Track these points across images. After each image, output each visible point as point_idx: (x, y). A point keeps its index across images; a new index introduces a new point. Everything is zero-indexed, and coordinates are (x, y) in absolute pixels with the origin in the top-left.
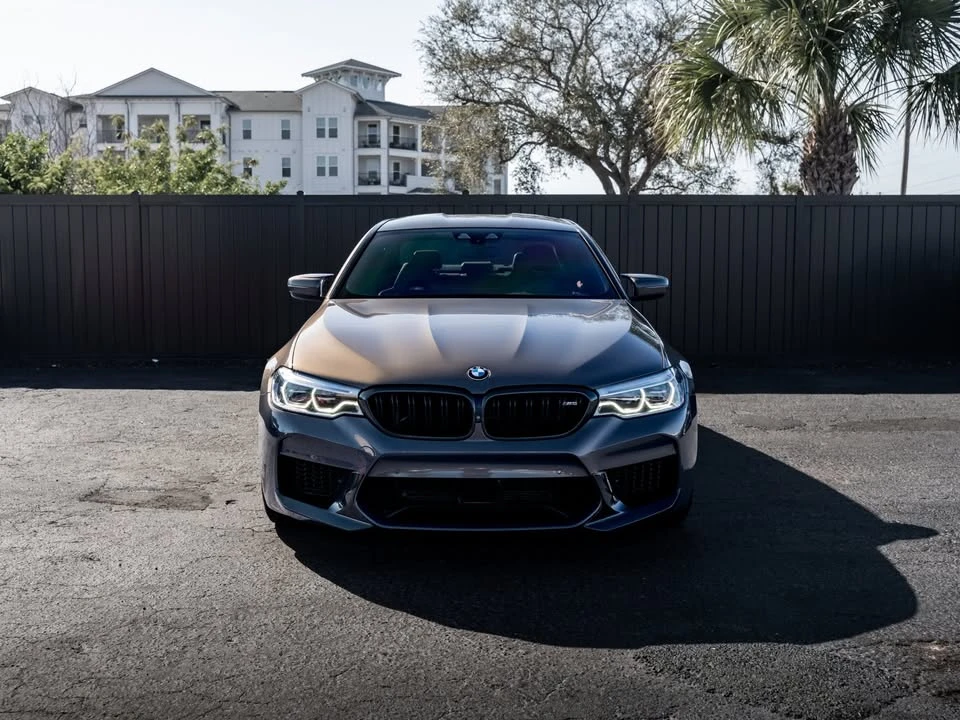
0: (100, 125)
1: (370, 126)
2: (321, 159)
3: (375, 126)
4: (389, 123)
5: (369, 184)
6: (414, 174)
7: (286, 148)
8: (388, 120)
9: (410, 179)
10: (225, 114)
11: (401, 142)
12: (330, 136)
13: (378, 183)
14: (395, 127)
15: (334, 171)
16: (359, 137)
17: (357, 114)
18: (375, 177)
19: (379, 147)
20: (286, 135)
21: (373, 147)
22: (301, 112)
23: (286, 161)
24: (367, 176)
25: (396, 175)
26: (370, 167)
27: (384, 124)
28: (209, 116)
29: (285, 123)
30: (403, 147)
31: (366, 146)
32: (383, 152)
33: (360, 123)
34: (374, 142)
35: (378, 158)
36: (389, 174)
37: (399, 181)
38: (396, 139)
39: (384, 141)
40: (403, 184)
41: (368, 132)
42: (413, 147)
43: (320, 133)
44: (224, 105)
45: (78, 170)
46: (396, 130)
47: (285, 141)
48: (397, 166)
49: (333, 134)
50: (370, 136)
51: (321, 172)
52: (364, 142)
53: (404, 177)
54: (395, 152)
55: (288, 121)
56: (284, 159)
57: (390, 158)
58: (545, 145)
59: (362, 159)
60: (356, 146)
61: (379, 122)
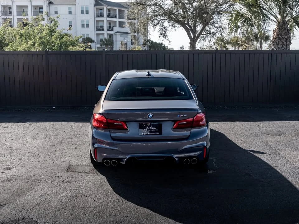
0: (3, 9)
1: (100, 9)
2: (83, 21)
3: (102, 9)
4: (107, 8)
5: (100, 30)
6: (116, 27)
7: (70, 17)
8: (107, 7)
9: (114, 28)
10: (48, 5)
11: (111, 15)
12: (86, 13)
13: (103, 30)
14: (109, 10)
15: (88, 26)
16: (96, 13)
17: (95, 5)
18: (102, 28)
19: (103, 17)
20: (70, 13)
21: (101, 17)
22: (75, 5)
23: (70, 22)
24: (100, 27)
25: (110, 27)
26: (101, 24)
27: (105, 9)
28: (42, 6)
29: (69, 8)
30: (112, 17)
31: (99, 17)
32: (105, 19)
33: (96, 8)
34: (101, 15)
35: (103, 21)
36: (107, 27)
37: (110, 29)
38: (109, 14)
39: (105, 15)
40: (112, 30)
41: (100, 11)
42: (116, 17)
43: (83, 12)
44: (48, 2)
45: (8, 32)
46: (109, 11)
47: (70, 15)
48: (110, 24)
49: (87, 12)
50: (100, 13)
51: (83, 26)
52: (98, 15)
53: (113, 28)
54: (109, 19)
55: (71, 8)
56: (69, 21)
57: (107, 21)
58: (168, 20)
59: (98, 21)
60: (95, 17)
61: (103, 8)
